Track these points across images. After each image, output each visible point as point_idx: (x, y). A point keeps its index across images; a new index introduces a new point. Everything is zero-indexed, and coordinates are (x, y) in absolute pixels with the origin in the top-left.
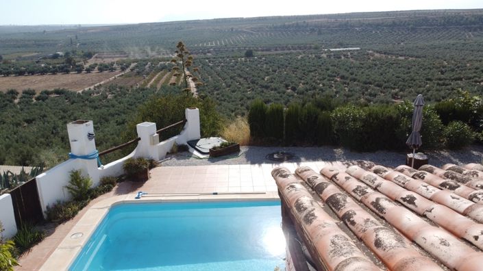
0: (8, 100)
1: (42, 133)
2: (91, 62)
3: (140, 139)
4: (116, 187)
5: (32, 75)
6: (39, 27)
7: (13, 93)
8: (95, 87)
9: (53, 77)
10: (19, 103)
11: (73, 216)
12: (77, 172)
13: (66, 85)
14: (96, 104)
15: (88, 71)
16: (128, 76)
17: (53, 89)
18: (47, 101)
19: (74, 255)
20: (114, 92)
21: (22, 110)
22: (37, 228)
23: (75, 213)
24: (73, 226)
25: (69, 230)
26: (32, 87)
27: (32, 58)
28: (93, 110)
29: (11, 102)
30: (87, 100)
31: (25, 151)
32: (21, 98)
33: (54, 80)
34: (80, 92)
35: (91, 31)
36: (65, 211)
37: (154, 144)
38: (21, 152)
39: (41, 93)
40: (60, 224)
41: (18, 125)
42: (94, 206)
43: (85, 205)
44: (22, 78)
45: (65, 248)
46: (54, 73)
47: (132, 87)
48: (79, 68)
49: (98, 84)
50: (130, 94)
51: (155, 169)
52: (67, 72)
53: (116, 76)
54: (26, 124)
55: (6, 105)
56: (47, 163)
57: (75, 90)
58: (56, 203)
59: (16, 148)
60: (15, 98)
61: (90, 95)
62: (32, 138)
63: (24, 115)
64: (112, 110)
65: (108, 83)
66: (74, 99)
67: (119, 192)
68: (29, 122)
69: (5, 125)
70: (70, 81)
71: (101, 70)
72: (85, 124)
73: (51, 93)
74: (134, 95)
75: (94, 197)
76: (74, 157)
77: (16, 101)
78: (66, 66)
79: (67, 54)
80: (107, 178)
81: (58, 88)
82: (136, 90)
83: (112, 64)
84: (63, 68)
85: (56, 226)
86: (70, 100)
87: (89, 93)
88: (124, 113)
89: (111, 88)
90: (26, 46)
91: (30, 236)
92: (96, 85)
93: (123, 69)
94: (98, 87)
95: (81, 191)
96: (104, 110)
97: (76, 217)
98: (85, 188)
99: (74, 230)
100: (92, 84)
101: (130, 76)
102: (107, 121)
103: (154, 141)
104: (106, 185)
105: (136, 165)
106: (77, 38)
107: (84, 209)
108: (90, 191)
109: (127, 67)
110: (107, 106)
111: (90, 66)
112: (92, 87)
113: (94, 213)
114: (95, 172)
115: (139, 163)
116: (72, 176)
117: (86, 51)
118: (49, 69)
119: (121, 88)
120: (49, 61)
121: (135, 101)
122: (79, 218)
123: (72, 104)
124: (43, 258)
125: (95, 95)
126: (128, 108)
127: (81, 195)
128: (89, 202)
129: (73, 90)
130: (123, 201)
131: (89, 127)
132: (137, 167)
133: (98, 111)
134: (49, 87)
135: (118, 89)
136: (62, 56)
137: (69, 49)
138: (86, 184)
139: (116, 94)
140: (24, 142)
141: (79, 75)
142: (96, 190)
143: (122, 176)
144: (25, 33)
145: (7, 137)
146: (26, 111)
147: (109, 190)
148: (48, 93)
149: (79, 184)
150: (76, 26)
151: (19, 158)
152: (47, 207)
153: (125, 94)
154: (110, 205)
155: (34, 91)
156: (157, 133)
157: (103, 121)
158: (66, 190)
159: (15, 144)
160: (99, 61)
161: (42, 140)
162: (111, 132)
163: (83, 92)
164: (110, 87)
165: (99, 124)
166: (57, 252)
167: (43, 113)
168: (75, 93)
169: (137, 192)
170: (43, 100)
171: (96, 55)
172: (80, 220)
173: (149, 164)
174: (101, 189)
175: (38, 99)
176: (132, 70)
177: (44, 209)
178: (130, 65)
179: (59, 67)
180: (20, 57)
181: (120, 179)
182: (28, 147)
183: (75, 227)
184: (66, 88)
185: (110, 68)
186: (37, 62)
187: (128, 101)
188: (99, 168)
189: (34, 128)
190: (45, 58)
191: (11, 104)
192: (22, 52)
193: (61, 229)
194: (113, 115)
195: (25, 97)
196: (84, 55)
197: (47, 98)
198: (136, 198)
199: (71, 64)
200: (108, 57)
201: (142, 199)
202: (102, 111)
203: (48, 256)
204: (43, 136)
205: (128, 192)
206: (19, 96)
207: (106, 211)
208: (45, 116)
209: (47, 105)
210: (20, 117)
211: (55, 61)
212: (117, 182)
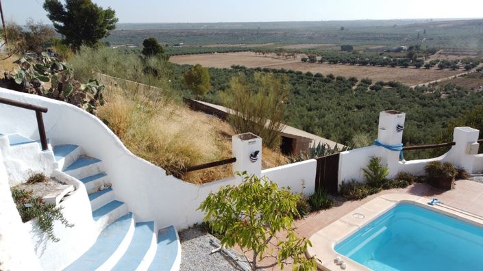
0: (348, 86)
1: (367, 119)
2: (433, 58)
3: (454, 144)
4: (412, 186)
5: (374, 65)
6: (391, 21)
7: (353, 80)
8: (430, 84)
9: (391, 69)
10: (356, 90)
11: (362, 198)
12: (377, 158)
13: (400, 79)
14: (427, 101)
15: (428, 67)
16: (472, 76)
17: (388, 81)
18: (380, 91)
19: (351, 232)
20: (450, 92)
21: (356, 96)
22: (329, 197)
23: (364, 196)
24: (358, 206)
25: (354, 208)
26: (370, 77)
27: (377, 50)
28: (421, 107)
29: (350, 87)
30: (418, 96)
31: (349, 132)
32: (359, 85)
33: (391, 73)
34: (413, 87)
35: (442, 26)
36: (356, 190)
37: (470, 154)
38: (346, 132)
39: (377, 84)
40: (348, 200)
41: (350, 108)
42: (382, 196)
43: (376, 192)
44: (365, 67)
45: (345, 222)
46: (393, 65)
47: (473, 89)
48: (418, 63)
49: (434, 81)
50: (468, 97)
51: (463, 181)
52: (406, 66)
53: (457, 75)
54: (356, 109)
55: (345, 90)
56: (358, 145)
57: (409, 85)
58: (351, 181)
59: (342, 128)
60: (353, 85)
61: (423, 91)
62: (357, 122)
63: (357, 101)
64: (441, 111)
65: (445, 81)
66: (405, 93)
67: (413, 192)
68: (359, 107)
69: (340, 107)
70: (406, 75)
71: (441, 67)
72: (396, 115)
73: (386, 84)
74: (473, 98)
75: (386, 188)
76: (378, 144)
77: (354, 88)
78: (406, 60)
79: (411, 48)
80: (406, 174)
81: (392, 80)
82: (477, 94)
83: (456, 62)
84: (403, 61)
85: (345, 201)
86: (401, 94)
87: (422, 90)
88: (455, 117)
89: (447, 88)
90: (375, 39)
91: (322, 200)
92: (432, 82)
93: (467, 68)
94: (433, 84)
95: (376, 178)
96: (433, 109)
97: (364, 199)
98: (380, 176)
99: (358, 210)
100: (428, 81)
101: (474, 77)
102: (433, 121)
103: (471, 149)
104: (403, 180)
105: (440, 170)
106: (425, 33)
107: (374, 195)
108: (384, 181)
109: (473, 66)
110: (437, 106)
111: (431, 62)
112: (427, 84)
113: (381, 203)
114: (394, 164)
115: (445, 169)
116: (371, 161)
117: (431, 46)
118: (390, 61)
119: (459, 89)
120: (391, 54)
121: (473, 105)
122: (366, 202)
123: (402, 97)
124: (326, 223)
125: (428, 92)
126: (460, 112)
127: (375, 182)
128: (380, 190)
129: (406, 84)
130: (414, 202)
131: (400, 119)
132: (440, 172)
133: (426, 109)
134: (385, 79)
135: (455, 90)
136: (405, 50)
137: (414, 44)
138: (382, 172)
139: (452, 94)
140: (350, 125)
141: (416, 71)
142: (391, 182)
143: (422, 177)
144: (377, 27)
145: (338, 117)
146: (359, 97)
147: (404, 186)
148: (382, 84)
149: (375, 171)
150: (427, 20)
151: (341, 137)
152: (343, 182)
153: (462, 96)
154: (399, 201)
155: (371, 80)
156: (478, 142)
157: (428, 120)
158: (363, 172)
159: (343, 124)
160: (443, 58)
161: (365, 126)
162: (434, 134)
163: (415, 88)
164: (446, 86)
165: (423, 123)
166: (338, 222)
167: (373, 102)
168: (408, 87)
169: (433, 197)
170: (376, 91)
171: (441, 51)
172: (366, 204)
173: (456, 173)
174: (396, 182)
175: (372, 88)
176: (478, 70)
177: (340, 182)
178: (478, 64)
179: (399, 61)
180: (367, 49)
181: (418, 180)
182: (352, 129)
183: (359, 208)
184: (400, 81)
185: (453, 66)
186: (381, 54)
187: (464, 104)
188: (400, 162)
189: (361, 114)
190: (388, 51)
191: (349, 90)
192: (370, 44)
193: (348, 205)
194: (440, 116)
195: (361, 85)
196: (427, 50)
197: (380, 89)
198: (429, 204)
199: (411, 59)
200: (453, 54)
201: (435, 206)
202: (430, 109)
203: (329, 223)
204: (367, 123)
205: (422, 194)
206: (358, 83)
207: (393, 204)
208: (374, 105)
209: (378, 96)
210: (353, 103)
211: (398, 54)
212: (415, 181)
